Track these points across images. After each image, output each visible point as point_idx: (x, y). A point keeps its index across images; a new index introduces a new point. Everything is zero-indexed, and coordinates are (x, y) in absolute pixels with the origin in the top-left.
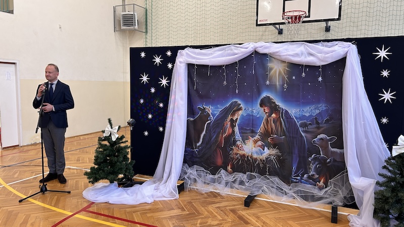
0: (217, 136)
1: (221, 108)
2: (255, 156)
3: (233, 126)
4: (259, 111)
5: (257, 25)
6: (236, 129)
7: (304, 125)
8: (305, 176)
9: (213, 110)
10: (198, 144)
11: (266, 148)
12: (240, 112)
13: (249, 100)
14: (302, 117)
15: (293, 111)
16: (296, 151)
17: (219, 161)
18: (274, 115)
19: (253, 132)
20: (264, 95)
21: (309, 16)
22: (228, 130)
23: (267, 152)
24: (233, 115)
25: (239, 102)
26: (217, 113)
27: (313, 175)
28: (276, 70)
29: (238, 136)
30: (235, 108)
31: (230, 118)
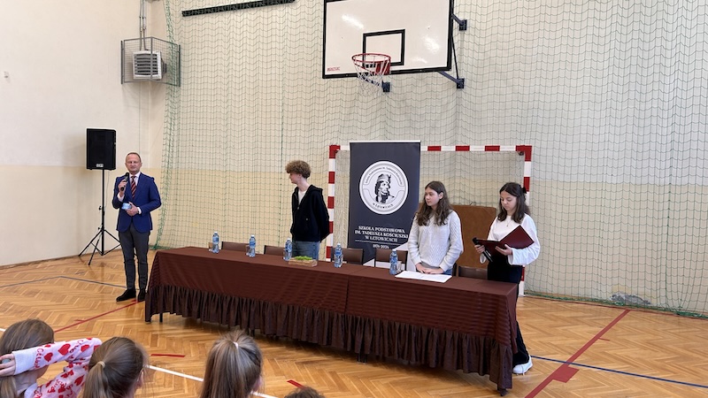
5: (325, 77)
21: (402, 63)
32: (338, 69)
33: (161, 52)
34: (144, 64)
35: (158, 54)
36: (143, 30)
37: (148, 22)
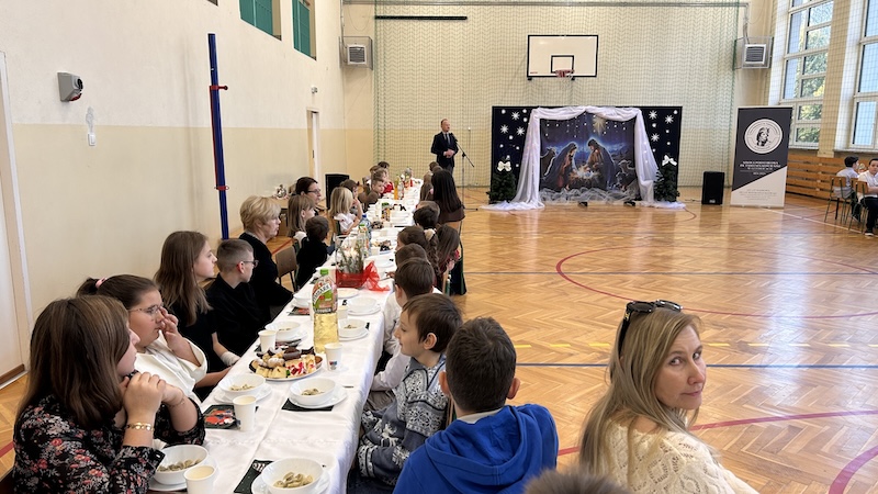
0: (560, 167)
2: (585, 177)
3: (570, 160)
6: (573, 161)
7: (614, 156)
8: (615, 185)
9: (557, 150)
10: (546, 174)
11: (591, 172)
12: (576, 150)
16: (609, 172)
17: (561, 184)
18: (596, 151)
19: (584, 162)
22: (567, 163)
24: (571, 152)
25: (575, 143)
26: (560, 151)
27: (619, 184)
28: (598, 123)
29: (574, 166)
30: (572, 148)
31: (569, 154)
32: (536, 73)
35: (364, 47)
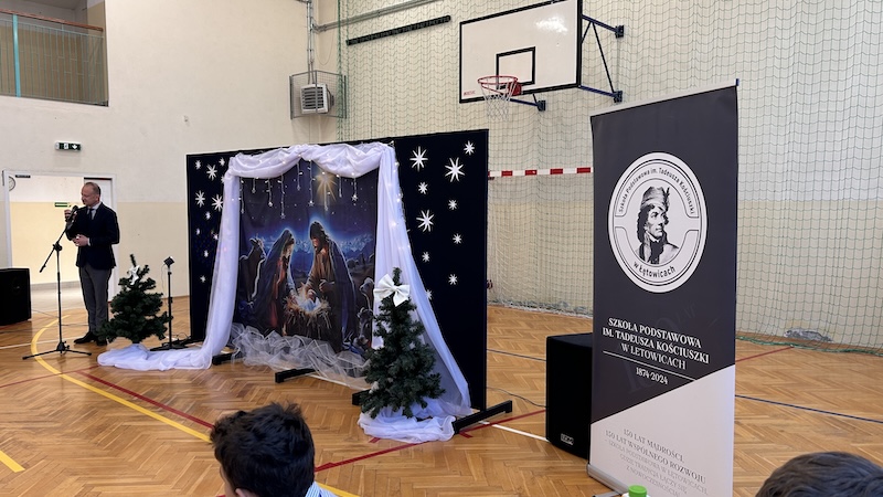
0: (272, 283)
1: (274, 241)
2: (307, 312)
3: (285, 268)
4: (309, 244)
5: (462, 101)
6: (289, 272)
7: (352, 265)
8: (355, 340)
9: (265, 243)
10: (253, 295)
11: (317, 299)
12: (293, 247)
13: (300, 228)
14: (349, 254)
15: (341, 245)
16: (345, 303)
17: (274, 320)
18: (323, 251)
19: (305, 277)
20: (312, 222)
21: (533, 82)
22: (282, 275)
23: (319, 305)
24: (285, 251)
25: (291, 232)
26: (270, 248)
27: (362, 339)
29: (291, 283)
30: (286, 242)
31: (282, 255)
32: (473, 92)
33: (327, 83)
34: (311, 98)
35: (324, 87)
36: (311, 63)
37: (316, 56)
